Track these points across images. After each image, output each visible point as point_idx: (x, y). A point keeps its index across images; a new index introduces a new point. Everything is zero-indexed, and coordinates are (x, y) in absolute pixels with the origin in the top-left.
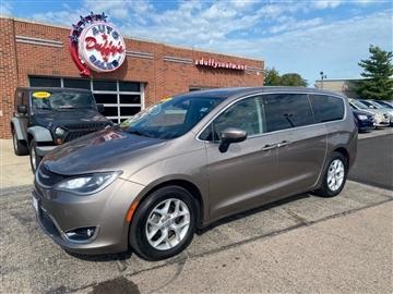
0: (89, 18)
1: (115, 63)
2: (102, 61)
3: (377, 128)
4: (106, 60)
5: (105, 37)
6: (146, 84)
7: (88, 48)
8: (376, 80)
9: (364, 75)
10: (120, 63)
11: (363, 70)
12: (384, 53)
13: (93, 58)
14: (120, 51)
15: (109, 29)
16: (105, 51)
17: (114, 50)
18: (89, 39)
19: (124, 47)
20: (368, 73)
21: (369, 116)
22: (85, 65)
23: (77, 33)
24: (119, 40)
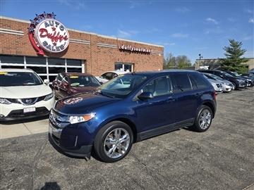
0: (42, 15)
1: (62, 47)
2: (52, 45)
4: (55, 44)
5: (54, 29)
6: (85, 61)
7: (42, 36)
8: (232, 58)
9: (226, 55)
10: (65, 47)
12: (237, 43)
13: (45, 43)
14: (65, 39)
15: (57, 24)
16: (54, 38)
17: (61, 38)
18: (42, 30)
19: (68, 36)
22: (40, 48)
23: (33, 26)
24: (65, 31)
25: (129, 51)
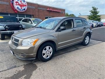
1: (24, 9)
2: (21, 9)
3: (94, 27)
4: (22, 8)
5: (21, 2)
7: (16, 5)
8: (94, 15)
9: (91, 14)
10: (26, 9)
11: (90, 13)
12: (96, 8)
13: (18, 8)
14: (26, 6)
16: (21, 6)
17: (24, 6)
18: (16, 2)
19: (27, 5)
20: (92, 13)
21: (92, 24)
22: (16, 10)
24: (25, 2)
25: (51, 11)
